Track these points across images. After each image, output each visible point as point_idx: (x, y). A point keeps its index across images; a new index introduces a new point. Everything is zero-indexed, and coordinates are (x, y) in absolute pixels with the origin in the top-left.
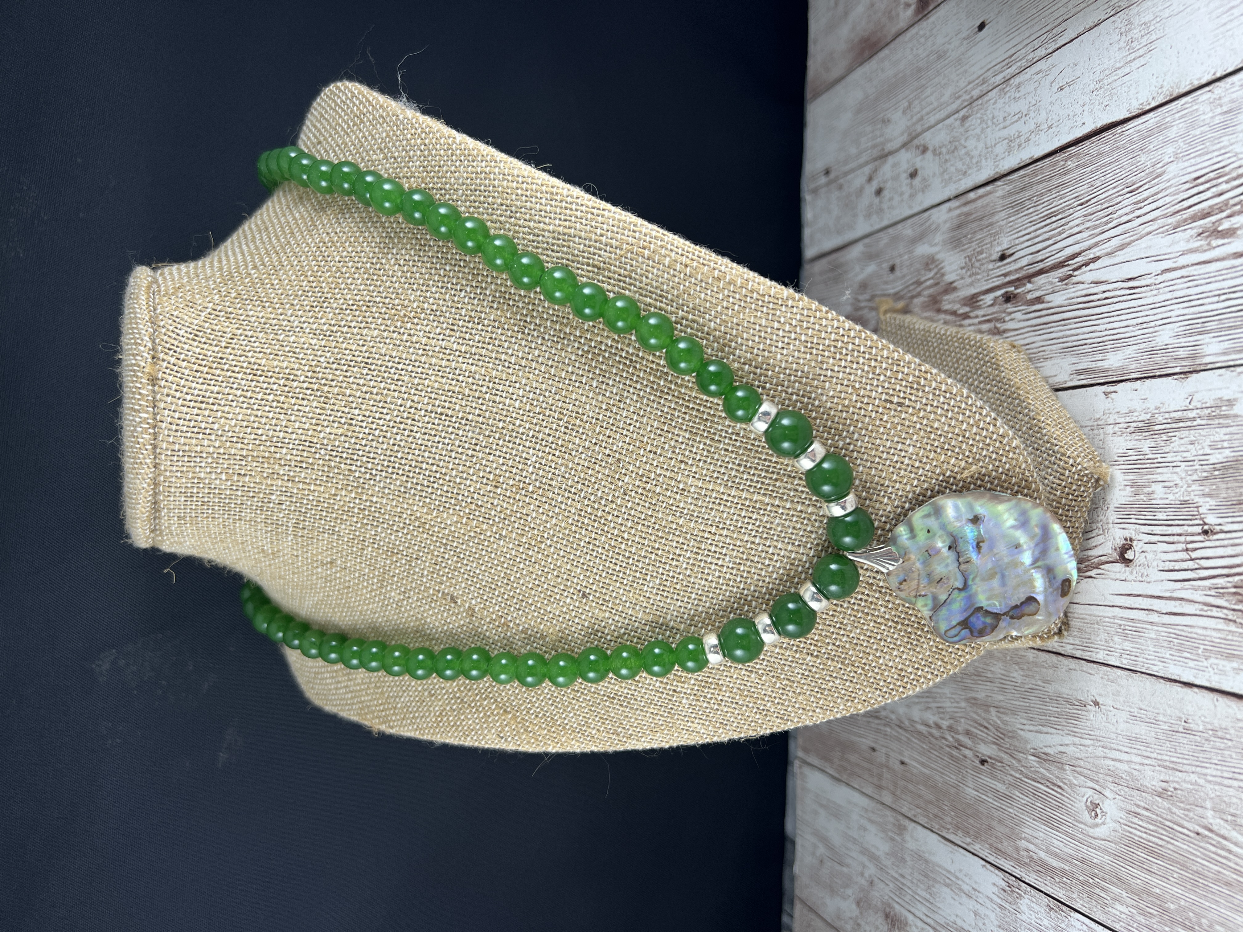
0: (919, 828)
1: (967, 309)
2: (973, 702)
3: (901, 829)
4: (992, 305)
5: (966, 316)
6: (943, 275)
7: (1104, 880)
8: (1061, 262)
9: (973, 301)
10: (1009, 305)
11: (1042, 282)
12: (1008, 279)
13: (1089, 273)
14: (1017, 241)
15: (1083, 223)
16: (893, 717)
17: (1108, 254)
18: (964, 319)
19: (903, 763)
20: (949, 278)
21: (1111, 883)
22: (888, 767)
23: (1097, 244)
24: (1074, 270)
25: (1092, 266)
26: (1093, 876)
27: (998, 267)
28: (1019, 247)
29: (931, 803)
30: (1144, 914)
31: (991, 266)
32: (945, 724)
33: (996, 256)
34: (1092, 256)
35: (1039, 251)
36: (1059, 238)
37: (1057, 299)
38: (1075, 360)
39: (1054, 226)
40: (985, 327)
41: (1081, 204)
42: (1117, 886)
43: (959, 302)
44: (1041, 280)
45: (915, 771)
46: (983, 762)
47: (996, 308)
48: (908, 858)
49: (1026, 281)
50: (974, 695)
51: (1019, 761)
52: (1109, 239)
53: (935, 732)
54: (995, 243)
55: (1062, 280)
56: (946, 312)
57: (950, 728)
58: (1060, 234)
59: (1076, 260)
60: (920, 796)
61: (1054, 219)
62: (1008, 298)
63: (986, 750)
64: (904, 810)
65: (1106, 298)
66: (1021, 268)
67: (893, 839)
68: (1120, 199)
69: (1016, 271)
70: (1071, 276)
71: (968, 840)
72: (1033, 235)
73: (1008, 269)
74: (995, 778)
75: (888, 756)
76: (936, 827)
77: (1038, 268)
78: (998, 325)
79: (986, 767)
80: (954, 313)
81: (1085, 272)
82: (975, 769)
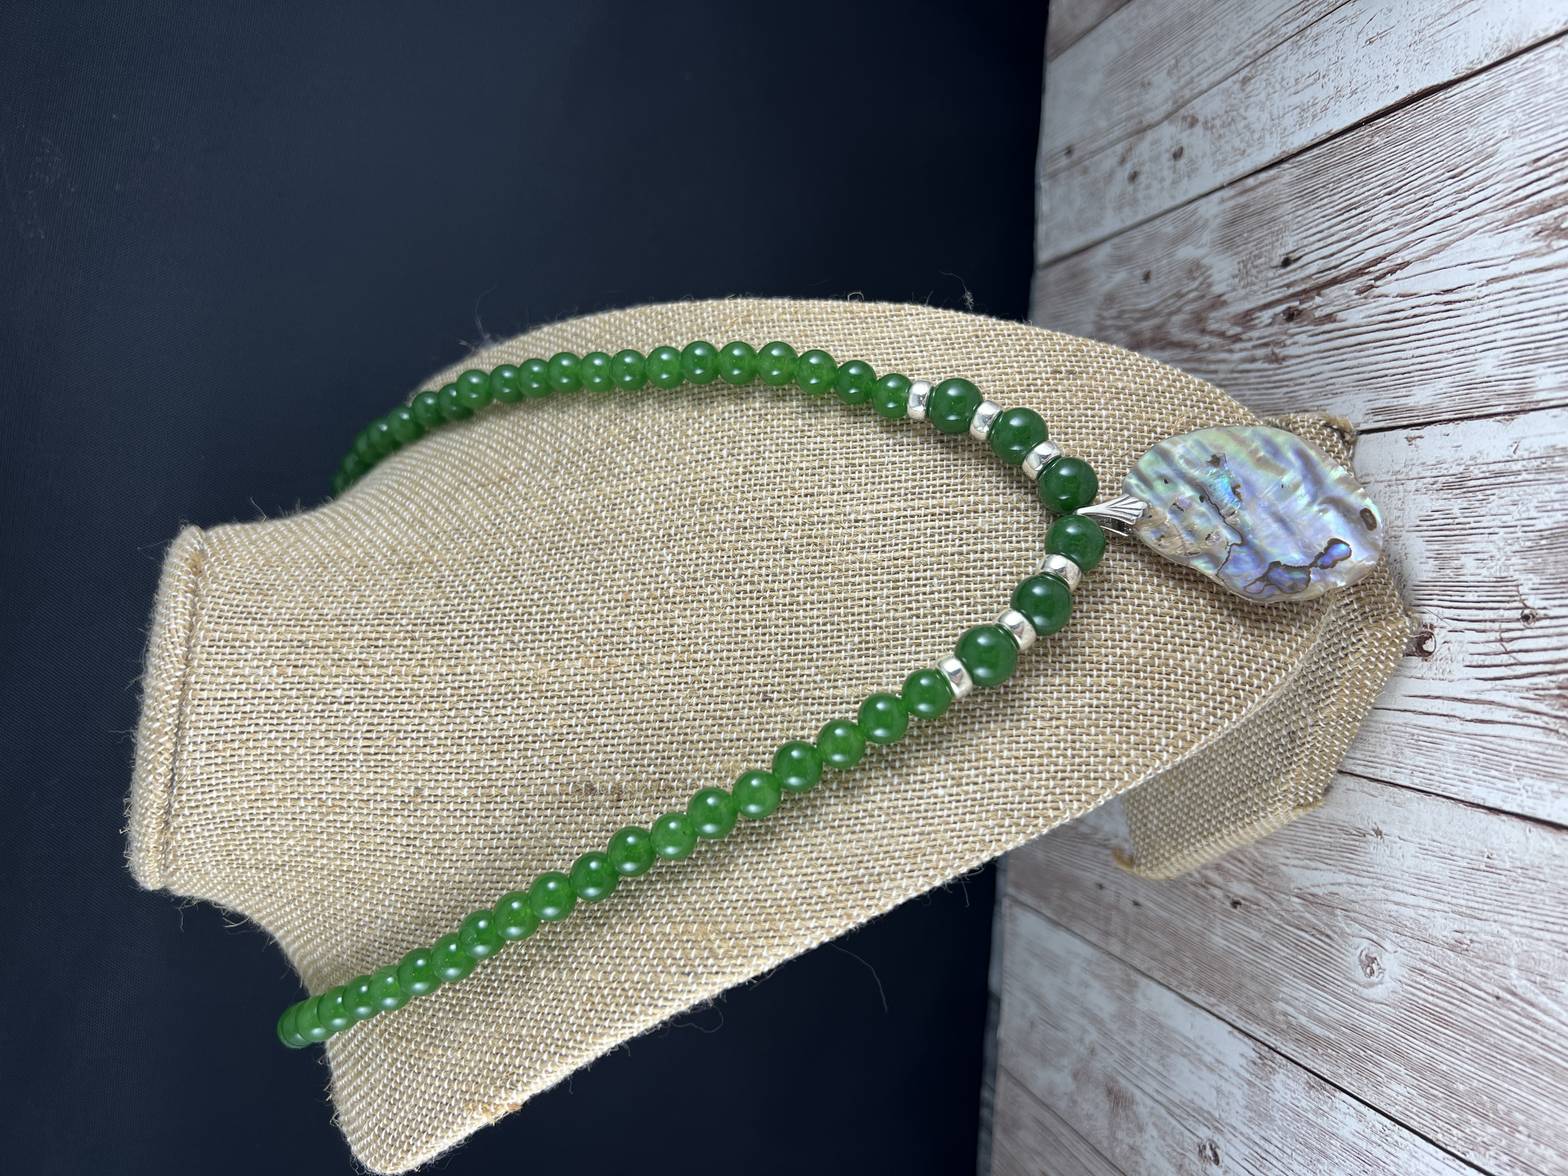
0: (1154, 985)
1: (1238, 330)
3: (1131, 986)
4: (1270, 325)
5: (1236, 338)
6: (1210, 285)
7: (1378, 1053)
8: (1360, 269)
9: (1246, 319)
10: (1291, 324)
11: (1334, 295)
12: (1291, 291)
13: (1394, 284)
14: (1305, 242)
15: (1391, 218)
17: (1420, 259)
18: (1234, 342)
19: (1136, 904)
20: (1217, 289)
21: (1387, 1056)
22: (1117, 908)
23: (1406, 246)
24: (1377, 279)
25: (1399, 274)
26: (1366, 1047)
27: (1280, 276)
28: (1307, 250)
29: (1169, 953)
30: (1427, 1096)
31: (1271, 274)
33: (1278, 261)
34: (1400, 261)
35: (1332, 255)
36: (1359, 237)
37: (1353, 317)
38: (1372, 396)
39: (1353, 221)
40: (1261, 352)
41: (1389, 194)
42: (1394, 1061)
43: (1229, 320)
44: (1333, 292)
45: (1151, 914)
46: (1235, 904)
47: (1275, 329)
48: (1138, 1021)
49: (1314, 294)
51: (1279, 903)
52: (1422, 239)
54: (1278, 244)
55: (1360, 292)
56: (1212, 333)
58: (1360, 232)
59: (1380, 266)
60: (1156, 945)
61: (1354, 212)
62: (1291, 316)
63: (1240, 889)
64: (1136, 962)
65: (1415, 316)
66: (1309, 277)
67: (1120, 998)
68: (1439, 186)
69: (1303, 280)
70: (1372, 287)
71: (1213, 1000)
72: (1325, 234)
73: (1292, 277)
74: (1248, 923)
75: (1118, 895)
76: (1174, 983)
77: (1330, 277)
78: (1277, 351)
79: (1239, 911)
80: (1222, 334)
81: (1390, 282)
82: (1225, 913)
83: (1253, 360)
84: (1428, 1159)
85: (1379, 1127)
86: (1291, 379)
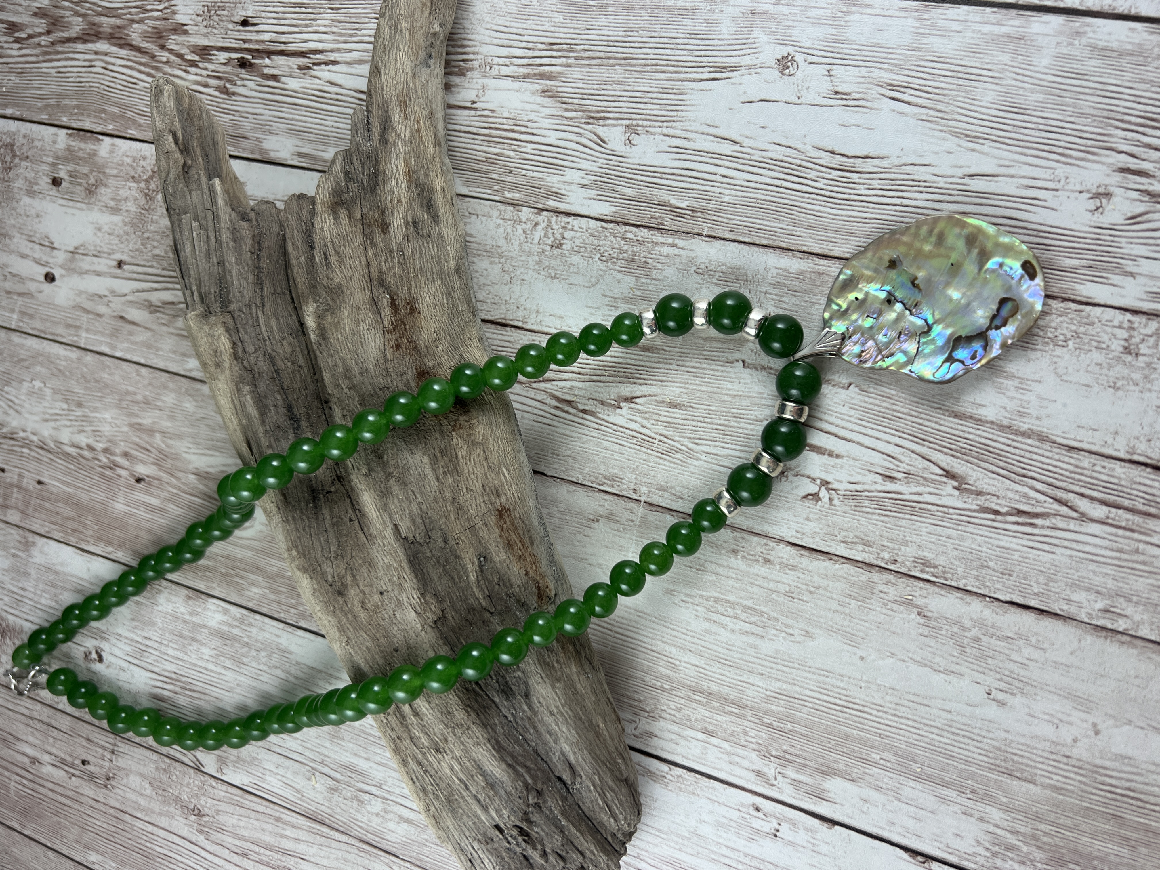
0: (52, 543)
1: (197, 58)
2: (137, 427)
3: (27, 545)
4: (224, 64)
5: (193, 64)
6: (174, 13)
8: (303, 52)
9: (205, 52)
10: (243, 71)
11: (280, 62)
12: (246, 46)
13: (326, 73)
14: (263, 14)
15: (330, 26)
16: (35, 438)
17: (347, 63)
18: (191, 66)
19: (40, 482)
20: (180, 18)
22: (19, 487)
23: (339, 50)
24: (314, 64)
25: (330, 67)
27: (239, 31)
28: (264, 21)
29: (70, 519)
31: (231, 26)
32: (99, 446)
33: (238, 19)
34: (332, 59)
35: (283, 33)
36: (306, 30)
37: (293, 84)
38: (299, 143)
39: (303, 16)
40: (213, 82)
41: (332, 9)
43: (188, 47)
44: (280, 60)
45: (55, 490)
46: (139, 480)
47: (228, 69)
48: (33, 572)
49: (264, 55)
50: (139, 421)
51: (178, 479)
52: (350, 51)
53: (86, 453)
54: (240, 6)
55: (300, 68)
56: (171, 51)
57: (106, 451)
58: (307, 26)
59: (318, 56)
60: (58, 513)
61: (304, 10)
62: (243, 64)
63: (142, 470)
64: (35, 527)
65: (337, 100)
66: (263, 42)
67: (14, 556)
68: (367, 20)
69: (258, 42)
70: (309, 68)
71: (110, 549)
72: (280, 15)
73: (249, 36)
74: (150, 494)
75: (20, 476)
76: (73, 540)
77: (279, 49)
78: (228, 85)
79: (141, 485)
80: (181, 56)
81: (323, 70)
82: (129, 487)
83: (206, 86)
84: (271, 630)
85: (239, 615)
86: (237, 111)
